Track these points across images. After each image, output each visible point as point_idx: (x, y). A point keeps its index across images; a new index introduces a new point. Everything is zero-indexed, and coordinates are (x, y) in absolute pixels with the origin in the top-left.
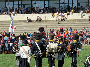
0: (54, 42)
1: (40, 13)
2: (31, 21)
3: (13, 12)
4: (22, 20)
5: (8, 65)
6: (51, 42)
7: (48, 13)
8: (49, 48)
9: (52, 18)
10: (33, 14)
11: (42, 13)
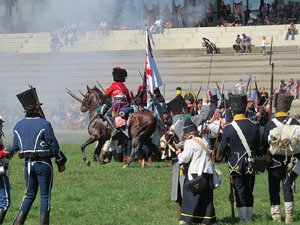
0: (290, 120)
1: (246, 24)
2: (217, 51)
3: (158, 22)
4: (187, 47)
5: (143, 199)
6: (281, 119)
7: (276, 23)
8: (275, 139)
9: (287, 38)
10: (222, 28)
11: (255, 23)
